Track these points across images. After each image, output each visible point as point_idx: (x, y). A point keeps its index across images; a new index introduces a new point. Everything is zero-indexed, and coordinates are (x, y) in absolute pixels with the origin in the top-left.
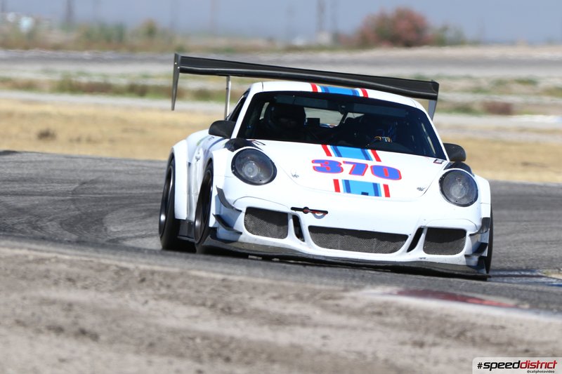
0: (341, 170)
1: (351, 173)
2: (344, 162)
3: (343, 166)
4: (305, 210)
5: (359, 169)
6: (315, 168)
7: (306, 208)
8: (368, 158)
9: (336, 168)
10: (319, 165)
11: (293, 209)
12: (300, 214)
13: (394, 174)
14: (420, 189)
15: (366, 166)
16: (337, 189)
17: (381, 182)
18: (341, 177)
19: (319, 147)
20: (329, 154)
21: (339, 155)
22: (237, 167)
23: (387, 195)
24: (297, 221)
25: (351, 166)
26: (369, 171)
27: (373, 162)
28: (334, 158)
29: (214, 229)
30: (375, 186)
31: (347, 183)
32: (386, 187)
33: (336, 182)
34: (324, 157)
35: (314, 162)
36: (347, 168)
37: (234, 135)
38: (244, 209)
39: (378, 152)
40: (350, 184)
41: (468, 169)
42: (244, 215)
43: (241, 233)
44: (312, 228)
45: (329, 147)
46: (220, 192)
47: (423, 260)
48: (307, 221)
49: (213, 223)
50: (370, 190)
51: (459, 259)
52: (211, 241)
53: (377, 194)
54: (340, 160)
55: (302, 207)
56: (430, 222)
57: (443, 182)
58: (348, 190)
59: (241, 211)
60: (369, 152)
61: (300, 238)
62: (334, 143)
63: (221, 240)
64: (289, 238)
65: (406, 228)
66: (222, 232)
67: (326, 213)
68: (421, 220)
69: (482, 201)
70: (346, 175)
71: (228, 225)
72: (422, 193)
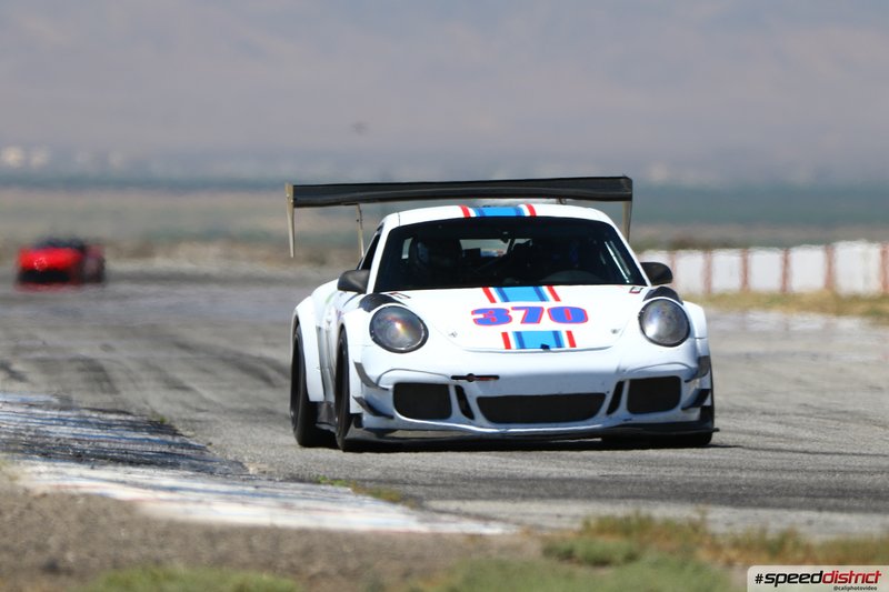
0: (508, 319)
1: (525, 320)
2: (515, 308)
3: (512, 313)
4: (470, 378)
5: (533, 316)
6: (478, 322)
7: (471, 375)
8: (543, 298)
9: (502, 317)
10: (481, 316)
11: (454, 377)
12: (463, 383)
13: (578, 315)
14: (614, 332)
15: (541, 309)
16: (508, 345)
17: (563, 328)
18: (510, 328)
19: (479, 291)
20: (492, 300)
21: (506, 299)
22: (379, 334)
23: (573, 344)
24: (460, 390)
25: (522, 313)
26: (546, 316)
27: (551, 303)
28: (500, 304)
29: (358, 416)
30: (556, 334)
31: (519, 335)
32: (570, 334)
33: (505, 335)
34: (488, 305)
35: (474, 312)
36: (517, 316)
37: (370, 289)
38: (391, 387)
39: (556, 288)
40: (524, 336)
41: (672, 294)
42: (391, 394)
43: (392, 417)
44: (481, 401)
45: (492, 290)
46: (359, 367)
47: (629, 422)
48: (474, 391)
49: (354, 408)
50: (551, 342)
51: (676, 415)
52: (354, 433)
53: (559, 345)
54: (507, 306)
55: (465, 374)
56: (631, 372)
57: (642, 317)
58: (522, 345)
59: (387, 389)
60: (545, 289)
61: (468, 413)
62: (499, 284)
63: (368, 429)
64: (453, 417)
65: (603, 384)
66: (368, 419)
67: (496, 377)
68: (619, 371)
69: (697, 335)
70: (516, 325)
71: (373, 408)
72: (617, 335)
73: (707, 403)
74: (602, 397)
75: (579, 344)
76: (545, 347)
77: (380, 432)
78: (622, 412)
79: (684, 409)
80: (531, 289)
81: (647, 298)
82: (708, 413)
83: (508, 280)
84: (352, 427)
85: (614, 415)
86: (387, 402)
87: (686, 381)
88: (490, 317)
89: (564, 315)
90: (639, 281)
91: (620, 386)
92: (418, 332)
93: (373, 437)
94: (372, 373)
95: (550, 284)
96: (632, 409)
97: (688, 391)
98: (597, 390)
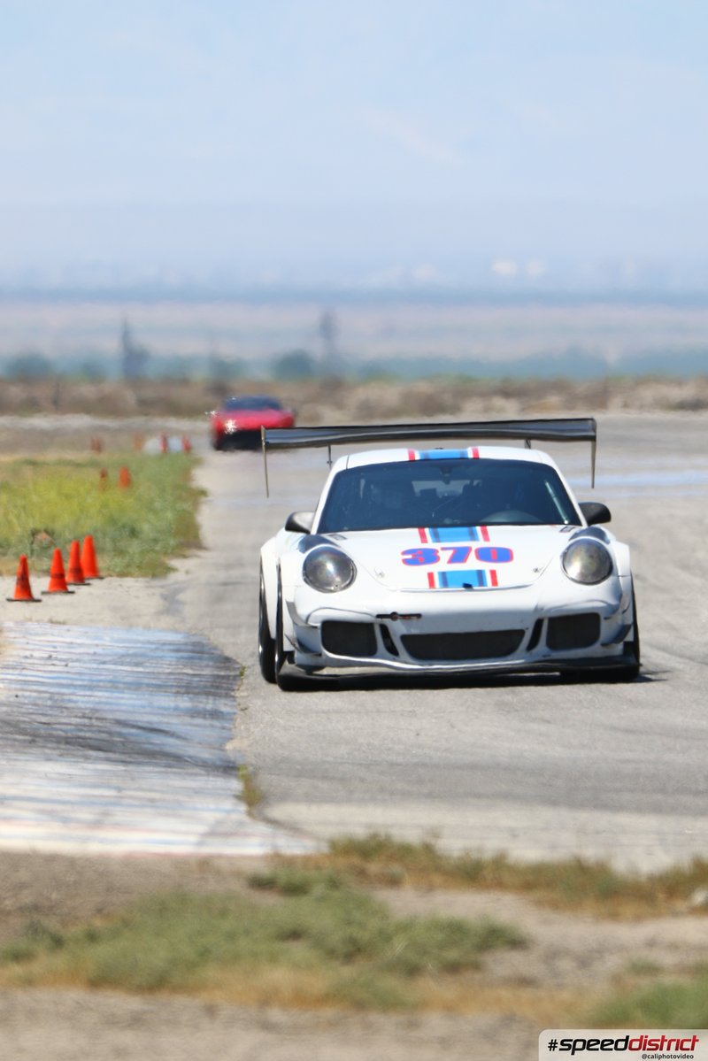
0: (437, 559)
1: (452, 560)
2: (443, 549)
3: (441, 554)
4: (394, 616)
5: (459, 556)
6: (406, 562)
7: (394, 614)
8: (473, 537)
9: (430, 557)
10: (410, 557)
11: (379, 616)
12: (387, 622)
13: (504, 555)
14: (536, 570)
15: (468, 550)
16: (432, 584)
17: (486, 567)
18: (436, 568)
19: (415, 531)
20: (424, 540)
21: (437, 538)
22: (312, 574)
23: (495, 582)
24: (384, 629)
25: (450, 553)
26: (472, 556)
27: (480, 543)
28: (431, 544)
29: (291, 654)
30: (480, 574)
31: (443, 575)
32: (493, 573)
33: (431, 576)
34: (418, 544)
35: (405, 553)
36: (445, 556)
37: (314, 531)
38: (319, 625)
39: (489, 528)
40: (448, 576)
41: (601, 535)
42: (319, 631)
43: (320, 655)
44: (404, 638)
45: (427, 530)
46: (292, 607)
47: (548, 658)
48: (398, 629)
49: (287, 647)
50: (473, 581)
51: (595, 650)
52: (288, 668)
53: (481, 582)
54: (437, 546)
55: (389, 612)
56: (550, 610)
57: (566, 557)
58: (445, 583)
59: (316, 627)
60: (478, 529)
61: (393, 651)
62: (434, 525)
63: (300, 666)
64: (378, 654)
65: (522, 621)
66: (299, 656)
67: (419, 616)
68: (537, 610)
69: (620, 574)
70: (443, 565)
71: (303, 647)
72: (538, 574)
73: (630, 637)
74: (521, 633)
75: (501, 583)
76: (468, 586)
77: (310, 669)
78: (542, 647)
79: (604, 645)
80: (465, 530)
81: (576, 535)
82: (633, 648)
83: (447, 521)
84: (286, 663)
85: (535, 651)
86: (316, 640)
87: (606, 618)
88: (419, 557)
89: (485, 555)
90: (575, 521)
91: (539, 623)
92: (346, 567)
93: (301, 672)
94: (303, 611)
95: (484, 525)
96: (552, 644)
97: (607, 629)
98: (517, 626)
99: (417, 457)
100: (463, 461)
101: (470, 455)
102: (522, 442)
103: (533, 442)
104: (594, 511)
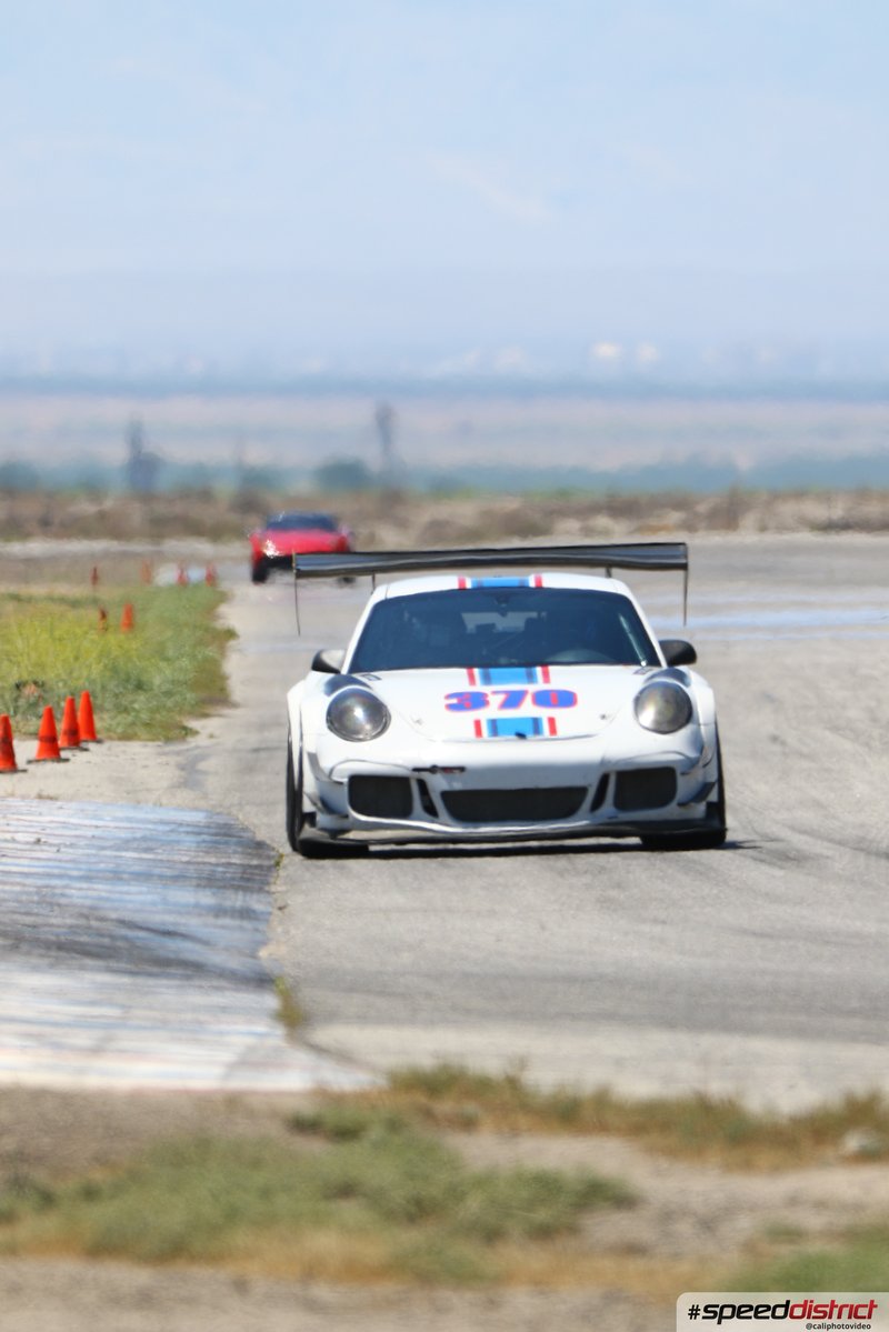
0: (486, 705)
1: (503, 706)
2: (495, 693)
3: (491, 698)
4: (433, 769)
5: (513, 700)
6: (450, 707)
7: (434, 767)
8: (531, 680)
9: (477, 701)
10: (454, 701)
11: (417, 770)
12: (426, 776)
13: (566, 699)
14: (603, 717)
15: (525, 693)
16: (479, 732)
17: (543, 713)
18: (484, 715)
19: (463, 672)
20: (472, 679)
21: (488, 681)
22: (338, 720)
23: (553, 730)
24: (422, 785)
25: (502, 697)
26: (528, 700)
27: (540, 686)
28: (479, 687)
29: (311, 815)
30: (536, 723)
31: (493, 723)
32: (552, 721)
33: (478, 724)
34: (465, 687)
35: (449, 696)
36: (495, 700)
37: (344, 671)
38: (345, 780)
39: (552, 669)
40: (499, 724)
41: (681, 677)
42: (346, 789)
43: (347, 816)
44: (445, 795)
45: (476, 671)
46: (314, 759)
47: (614, 820)
48: (438, 784)
49: (308, 807)
50: (527, 729)
51: (671, 811)
52: (308, 832)
53: (537, 731)
54: (487, 689)
55: (428, 765)
56: (617, 762)
57: (639, 702)
58: (494, 732)
59: (341, 783)
60: (539, 670)
61: (431, 811)
62: (485, 665)
63: (322, 829)
64: (414, 815)
65: (584, 777)
66: (322, 819)
67: (462, 769)
68: (603, 763)
69: (701, 721)
70: (493, 711)
71: (327, 806)
72: (604, 722)
73: (713, 797)
74: (582, 791)
76: (521, 736)
77: (335, 833)
78: (608, 808)
79: (681, 805)
80: (522, 671)
81: (653, 677)
82: (718, 809)
83: (503, 661)
84: (307, 826)
85: (600, 811)
86: (342, 798)
87: (683, 774)
88: (466, 702)
89: (543, 699)
90: (653, 661)
91: (604, 780)
92: (378, 713)
93: (325, 838)
94: (326, 764)
95: (545, 664)
96: (620, 804)
97: (684, 787)
98: (577, 782)
99: (469, 585)
100: (523, 590)
101: (532, 584)
102: (602, 570)
103: (615, 571)
104: (677, 650)
